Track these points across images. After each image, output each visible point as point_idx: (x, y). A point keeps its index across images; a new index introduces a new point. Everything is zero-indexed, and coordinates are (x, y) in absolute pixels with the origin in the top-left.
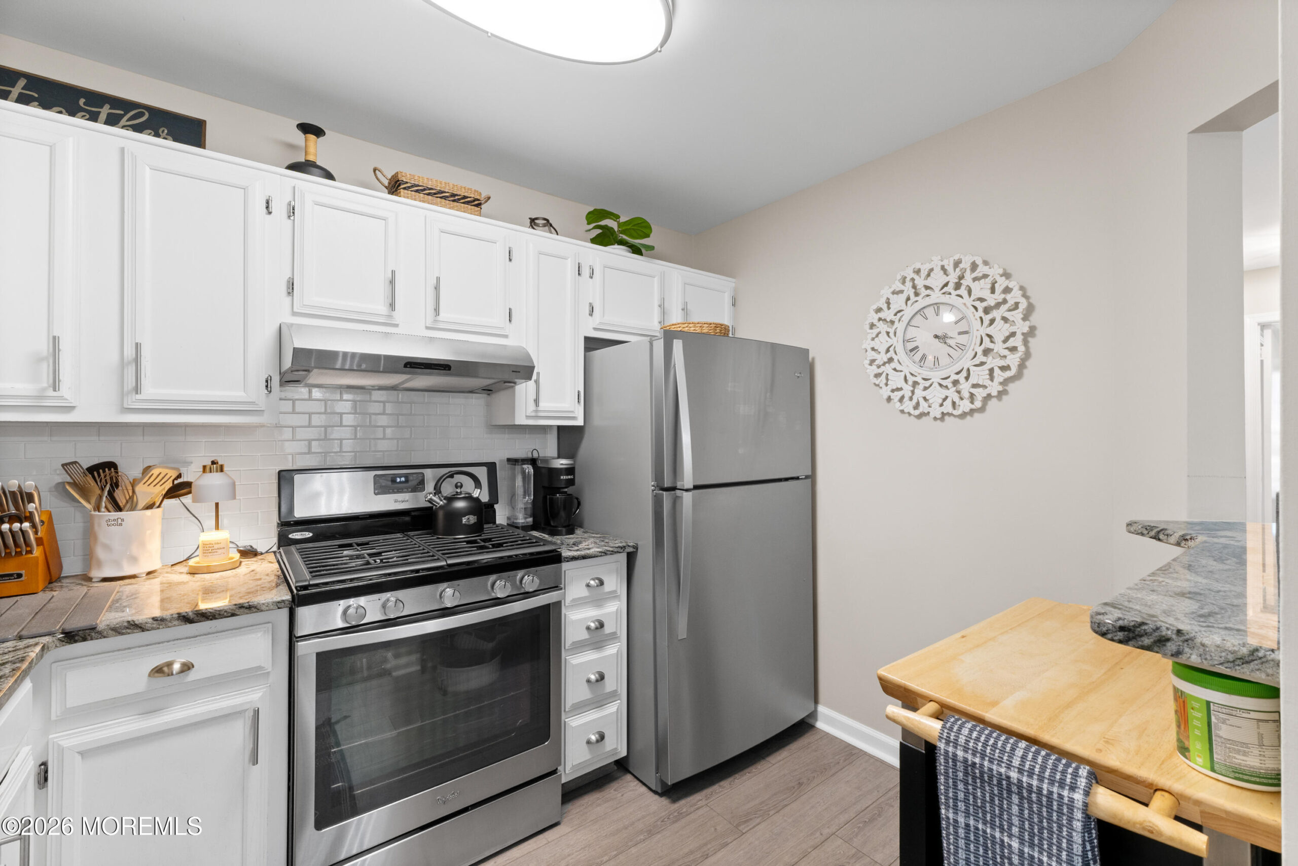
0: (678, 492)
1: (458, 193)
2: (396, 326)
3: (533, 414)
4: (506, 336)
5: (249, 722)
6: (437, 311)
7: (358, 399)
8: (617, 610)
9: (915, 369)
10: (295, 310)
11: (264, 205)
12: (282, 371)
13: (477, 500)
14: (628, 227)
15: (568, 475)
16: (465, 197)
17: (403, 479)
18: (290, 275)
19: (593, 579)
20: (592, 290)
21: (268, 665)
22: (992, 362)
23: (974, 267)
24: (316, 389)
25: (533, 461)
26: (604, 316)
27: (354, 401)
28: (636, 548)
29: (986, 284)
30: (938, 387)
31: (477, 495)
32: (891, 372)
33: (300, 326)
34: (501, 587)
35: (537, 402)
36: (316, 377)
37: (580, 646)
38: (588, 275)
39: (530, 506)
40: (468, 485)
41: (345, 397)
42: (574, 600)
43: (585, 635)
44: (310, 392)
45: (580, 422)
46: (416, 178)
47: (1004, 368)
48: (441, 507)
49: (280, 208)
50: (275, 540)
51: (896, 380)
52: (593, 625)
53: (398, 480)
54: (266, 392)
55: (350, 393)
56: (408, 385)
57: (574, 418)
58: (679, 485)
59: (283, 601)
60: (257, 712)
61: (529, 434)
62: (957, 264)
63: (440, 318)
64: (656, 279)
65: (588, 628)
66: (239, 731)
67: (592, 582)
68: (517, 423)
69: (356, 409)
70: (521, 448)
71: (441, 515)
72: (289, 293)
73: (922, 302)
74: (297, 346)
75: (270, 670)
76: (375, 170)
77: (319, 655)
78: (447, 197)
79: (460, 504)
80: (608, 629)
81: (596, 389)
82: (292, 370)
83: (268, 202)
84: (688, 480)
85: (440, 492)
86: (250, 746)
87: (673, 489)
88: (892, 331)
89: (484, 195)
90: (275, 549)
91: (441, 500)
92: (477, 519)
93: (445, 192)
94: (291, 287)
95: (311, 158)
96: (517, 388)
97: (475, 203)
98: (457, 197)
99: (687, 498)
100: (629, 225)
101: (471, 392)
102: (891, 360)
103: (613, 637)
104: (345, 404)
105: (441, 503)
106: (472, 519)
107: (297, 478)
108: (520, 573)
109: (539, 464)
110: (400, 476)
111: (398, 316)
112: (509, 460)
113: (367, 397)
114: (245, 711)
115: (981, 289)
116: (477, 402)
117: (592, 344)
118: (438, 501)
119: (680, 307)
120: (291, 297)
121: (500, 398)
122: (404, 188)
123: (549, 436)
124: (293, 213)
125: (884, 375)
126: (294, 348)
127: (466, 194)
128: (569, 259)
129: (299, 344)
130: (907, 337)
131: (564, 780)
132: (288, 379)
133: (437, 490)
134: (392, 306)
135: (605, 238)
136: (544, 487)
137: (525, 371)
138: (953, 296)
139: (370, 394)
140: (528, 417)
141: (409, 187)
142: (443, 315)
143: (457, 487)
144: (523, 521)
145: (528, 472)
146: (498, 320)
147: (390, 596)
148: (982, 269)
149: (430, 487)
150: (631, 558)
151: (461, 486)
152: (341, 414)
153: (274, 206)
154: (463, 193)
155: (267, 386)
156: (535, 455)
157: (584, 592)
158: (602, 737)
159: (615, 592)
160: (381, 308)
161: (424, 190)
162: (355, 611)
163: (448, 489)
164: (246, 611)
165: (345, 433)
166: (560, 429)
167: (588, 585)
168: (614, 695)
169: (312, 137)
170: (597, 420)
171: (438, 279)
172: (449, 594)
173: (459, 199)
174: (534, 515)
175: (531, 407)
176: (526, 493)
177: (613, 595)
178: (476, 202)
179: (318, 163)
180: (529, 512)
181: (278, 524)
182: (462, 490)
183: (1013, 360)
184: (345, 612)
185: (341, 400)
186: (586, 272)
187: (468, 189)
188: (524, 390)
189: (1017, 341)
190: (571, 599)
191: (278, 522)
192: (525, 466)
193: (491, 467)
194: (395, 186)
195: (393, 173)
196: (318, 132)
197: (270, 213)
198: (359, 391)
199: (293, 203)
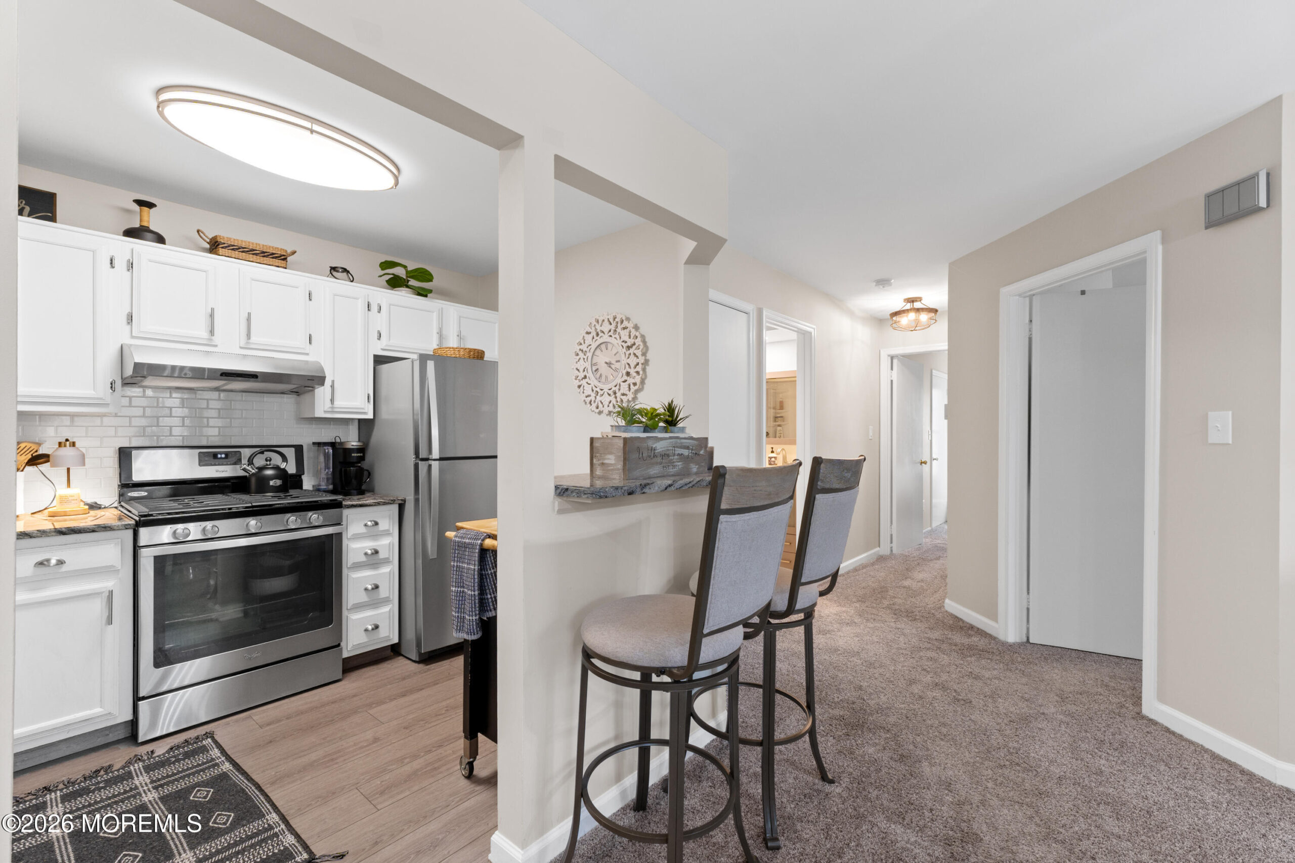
0: (430, 462)
1: (268, 251)
2: (216, 346)
3: (330, 410)
4: (307, 354)
5: (105, 600)
6: (249, 336)
7: (185, 397)
8: (390, 543)
9: (597, 383)
10: (134, 334)
11: (109, 262)
12: (123, 377)
13: (284, 470)
14: (415, 274)
15: (358, 453)
16: (273, 254)
17: (223, 456)
18: (129, 310)
19: (371, 521)
20: (379, 321)
21: (118, 564)
22: (630, 381)
23: (622, 322)
24: (150, 390)
25: (333, 445)
26: (390, 340)
27: (183, 399)
28: (404, 501)
29: (626, 332)
30: (607, 395)
31: (284, 467)
32: (586, 385)
33: (137, 346)
34: (292, 520)
35: (332, 401)
36: (150, 381)
37: (358, 566)
38: (376, 310)
39: (330, 476)
40: (277, 460)
41: (174, 395)
42: (354, 535)
43: (363, 558)
44: (144, 391)
45: (370, 416)
46: (232, 240)
47: (635, 384)
48: (253, 474)
49: (120, 264)
50: (117, 498)
51: (588, 391)
52: (369, 552)
53: (219, 456)
54: (111, 391)
55: (179, 393)
56: (225, 388)
57: (365, 413)
58: (430, 457)
59: (129, 524)
60: (111, 592)
61: (333, 425)
62: (615, 318)
63: (251, 341)
64: (435, 314)
65: (366, 554)
66: (97, 607)
67: (369, 523)
68: (317, 415)
69: (183, 405)
70: (327, 435)
71: (253, 480)
72: (129, 323)
73: (600, 341)
74: (137, 361)
75: (120, 568)
76: (198, 231)
77: (156, 558)
78: (258, 254)
79: (269, 472)
80: (382, 555)
81: (383, 391)
82: (132, 377)
83: (111, 260)
84: (436, 454)
85: (253, 464)
86: (106, 614)
87: (427, 459)
88: (585, 357)
89: (289, 251)
90: (116, 505)
91: (253, 469)
92: (283, 482)
93: (256, 250)
94: (130, 319)
95: (145, 224)
96: (316, 391)
97: (280, 258)
98: (266, 254)
99: (435, 465)
100: (415, 272)
101: (283, 393)
102: (585, 377)
103: (386, 561)
104: (174, 400)
105: (253, 471)
106: (278, 482)
107: (134, 452)
108: (310, 514)
109: (338, 446)
110: (221, 453)
111: (217, 339)
112: (314, 443)
113: (193, 396)
114: (102, 593)
115: (624, 335)
116: (288, 401)
117: (379, 360)
118: (251, 469)
119: (456, 334)
120: (130, 326)
121: (306, 397)
122: (222, 248)
123: (351, 427)
124: (132, 267)
125: (582, 387)
126: (135, 363)
127: (274, 252)
128: (360, 300)
129: (139, 359)
130: (594, 362)
131: (345, 655)
132: (127, 383)
133: (250, 462)
134: (212, 332)
135: (395, 283)
136: (340, 462)
137: (320, 380)
138: (613, 338)
139: (196, 394)
140: (325, 412)
141: (226, 247)
142: (253, 339)
143: (266, 460)
144: (325, 487)
145: (328, 452)
146: (301, 343)
147: (209, 524)
148: (625, 323)
149: (245, 461)
150: (401, 507)
151: (270, 460)
152: (171, 408)
153: (116, 262)
154: (271, 251)
155: (112, 387)
156: (338, 440)
157: (363, 530)
158: (377, 627)
159: (388, 530)
160: (204, 334)
161: (239, 248)
162: (182, 531)
163: (259, 461)
164: (103, 529)
165: (176, 421)
166: (360, 420)
167: (366, 525)
168: (386, 601)
169: (145, 209)
170: (384, 414)
171: (249, 314)
172: (253, 523)
173: (268, 255)
174: (334, 484)
175: (328, 404)
176: (327, 467)
177: (387, 533)
178: (283, 257)
179: (152, 228)
180: (330, 481)
181: (119, 485)
182: (272, 462)
183: (638, 379)
184: (175, 532)
185: (171, 397)
186: (374, 308)
187: (276, 248)
188: (322, 393)
189: (639, 368)
190: (352, 534)
191: (119, 484)
192: (326, 448)
193: (299, 449)
194: (215, 246)
195: (213, 235)
196: (151, 205)
197: (113, 267)
198: (185, 391)
199: (131, 261)
